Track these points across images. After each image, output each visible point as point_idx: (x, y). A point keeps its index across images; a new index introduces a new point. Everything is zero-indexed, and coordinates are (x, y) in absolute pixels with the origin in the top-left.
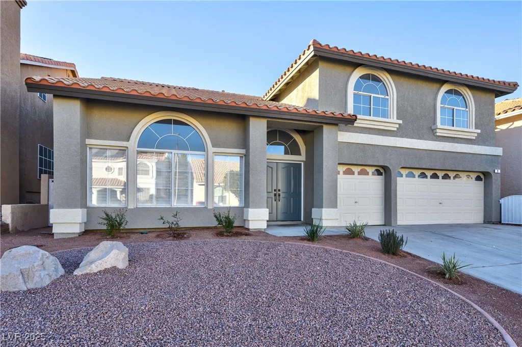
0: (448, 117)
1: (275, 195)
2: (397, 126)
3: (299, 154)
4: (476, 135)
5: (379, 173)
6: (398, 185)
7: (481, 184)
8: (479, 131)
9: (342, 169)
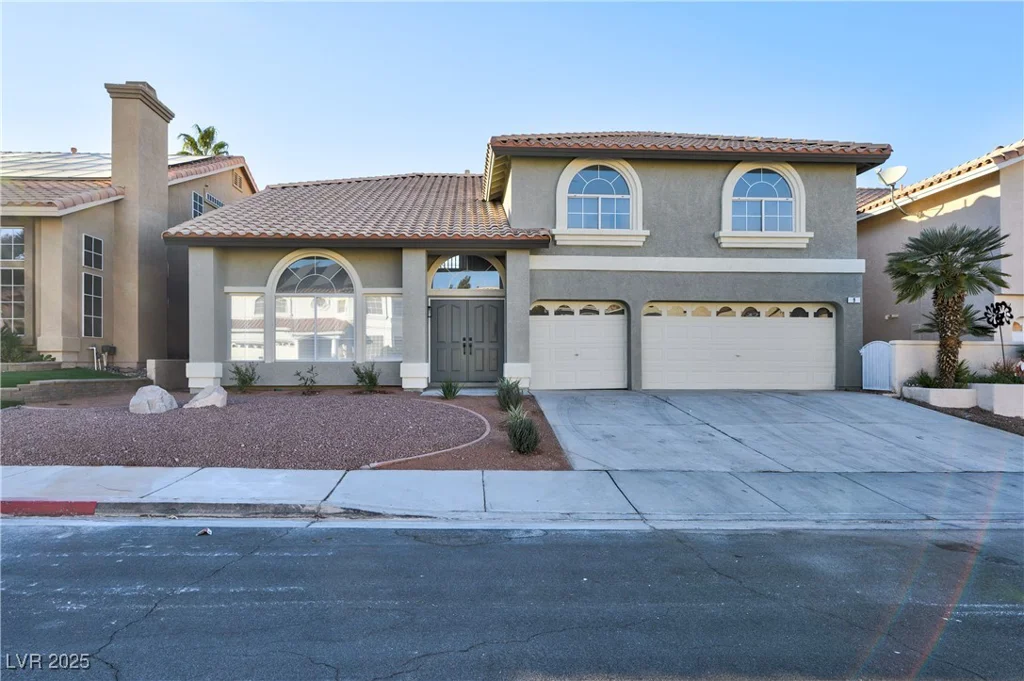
0: (750, 216)
1: (464, 346)
2: (643, 239)
4: (807, 241)
5: (618, 312)
7: (831, 321)
8: (811, 235)
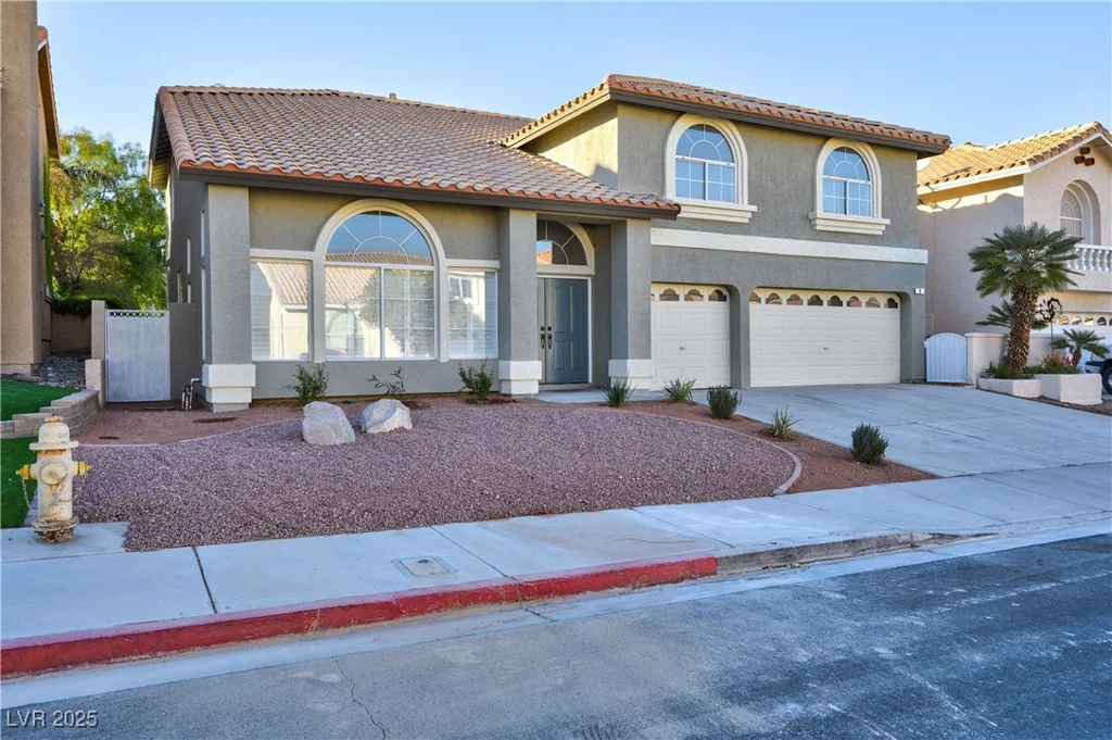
0: (837, 197)
1: (543, 336)
2: (750, 215)
3: (583, 262)
4: (883, 228)
5: (722, 298)
6: (751, 317)
7: (896, 312)
8: (888, 222)
9: (658, 290)
